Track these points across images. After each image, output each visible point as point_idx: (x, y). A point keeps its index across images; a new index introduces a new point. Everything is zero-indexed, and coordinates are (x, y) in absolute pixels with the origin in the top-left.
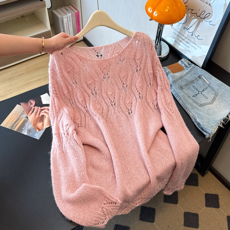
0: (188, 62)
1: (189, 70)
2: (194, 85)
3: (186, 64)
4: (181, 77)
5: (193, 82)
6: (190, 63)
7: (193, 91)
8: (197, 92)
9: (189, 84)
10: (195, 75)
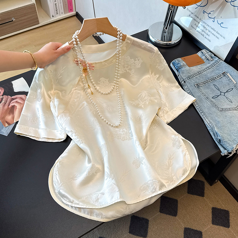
0: (210, 54)
1: (211, 64)
2: (215, 83)
3: (208, 56)
4: (200, 72)
5: (214, 79)
6: (213, 55)
7: (213, 91)
8: (219, 93)
9: (208, 81)
10: (217, 71)
